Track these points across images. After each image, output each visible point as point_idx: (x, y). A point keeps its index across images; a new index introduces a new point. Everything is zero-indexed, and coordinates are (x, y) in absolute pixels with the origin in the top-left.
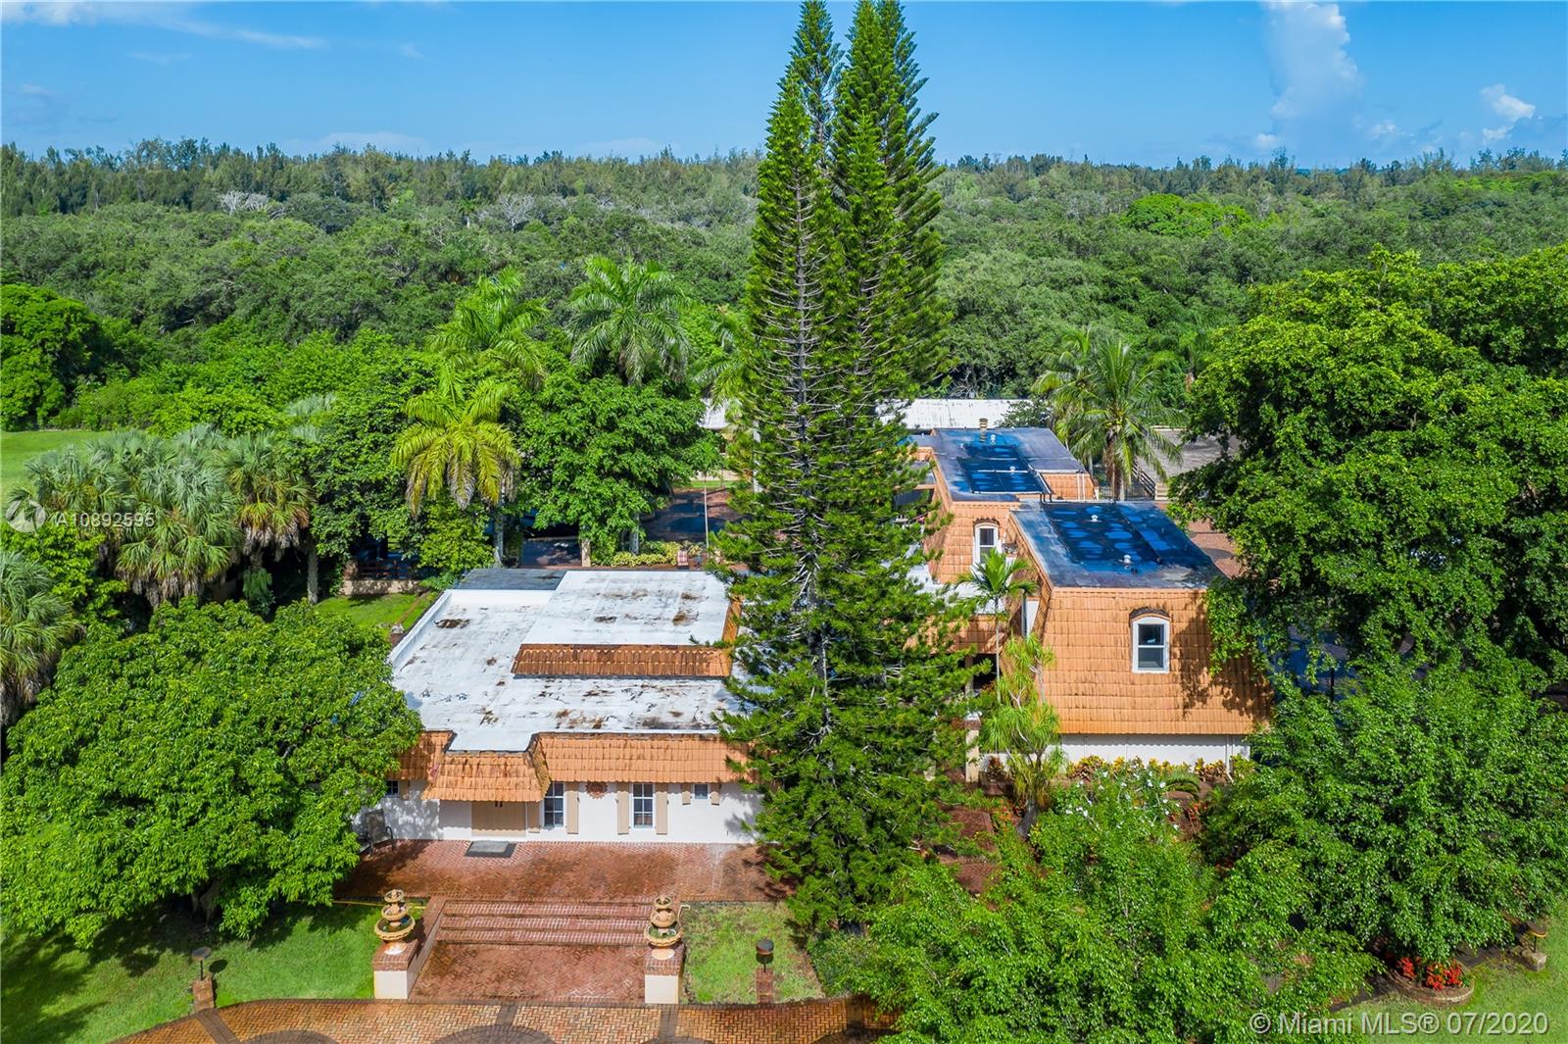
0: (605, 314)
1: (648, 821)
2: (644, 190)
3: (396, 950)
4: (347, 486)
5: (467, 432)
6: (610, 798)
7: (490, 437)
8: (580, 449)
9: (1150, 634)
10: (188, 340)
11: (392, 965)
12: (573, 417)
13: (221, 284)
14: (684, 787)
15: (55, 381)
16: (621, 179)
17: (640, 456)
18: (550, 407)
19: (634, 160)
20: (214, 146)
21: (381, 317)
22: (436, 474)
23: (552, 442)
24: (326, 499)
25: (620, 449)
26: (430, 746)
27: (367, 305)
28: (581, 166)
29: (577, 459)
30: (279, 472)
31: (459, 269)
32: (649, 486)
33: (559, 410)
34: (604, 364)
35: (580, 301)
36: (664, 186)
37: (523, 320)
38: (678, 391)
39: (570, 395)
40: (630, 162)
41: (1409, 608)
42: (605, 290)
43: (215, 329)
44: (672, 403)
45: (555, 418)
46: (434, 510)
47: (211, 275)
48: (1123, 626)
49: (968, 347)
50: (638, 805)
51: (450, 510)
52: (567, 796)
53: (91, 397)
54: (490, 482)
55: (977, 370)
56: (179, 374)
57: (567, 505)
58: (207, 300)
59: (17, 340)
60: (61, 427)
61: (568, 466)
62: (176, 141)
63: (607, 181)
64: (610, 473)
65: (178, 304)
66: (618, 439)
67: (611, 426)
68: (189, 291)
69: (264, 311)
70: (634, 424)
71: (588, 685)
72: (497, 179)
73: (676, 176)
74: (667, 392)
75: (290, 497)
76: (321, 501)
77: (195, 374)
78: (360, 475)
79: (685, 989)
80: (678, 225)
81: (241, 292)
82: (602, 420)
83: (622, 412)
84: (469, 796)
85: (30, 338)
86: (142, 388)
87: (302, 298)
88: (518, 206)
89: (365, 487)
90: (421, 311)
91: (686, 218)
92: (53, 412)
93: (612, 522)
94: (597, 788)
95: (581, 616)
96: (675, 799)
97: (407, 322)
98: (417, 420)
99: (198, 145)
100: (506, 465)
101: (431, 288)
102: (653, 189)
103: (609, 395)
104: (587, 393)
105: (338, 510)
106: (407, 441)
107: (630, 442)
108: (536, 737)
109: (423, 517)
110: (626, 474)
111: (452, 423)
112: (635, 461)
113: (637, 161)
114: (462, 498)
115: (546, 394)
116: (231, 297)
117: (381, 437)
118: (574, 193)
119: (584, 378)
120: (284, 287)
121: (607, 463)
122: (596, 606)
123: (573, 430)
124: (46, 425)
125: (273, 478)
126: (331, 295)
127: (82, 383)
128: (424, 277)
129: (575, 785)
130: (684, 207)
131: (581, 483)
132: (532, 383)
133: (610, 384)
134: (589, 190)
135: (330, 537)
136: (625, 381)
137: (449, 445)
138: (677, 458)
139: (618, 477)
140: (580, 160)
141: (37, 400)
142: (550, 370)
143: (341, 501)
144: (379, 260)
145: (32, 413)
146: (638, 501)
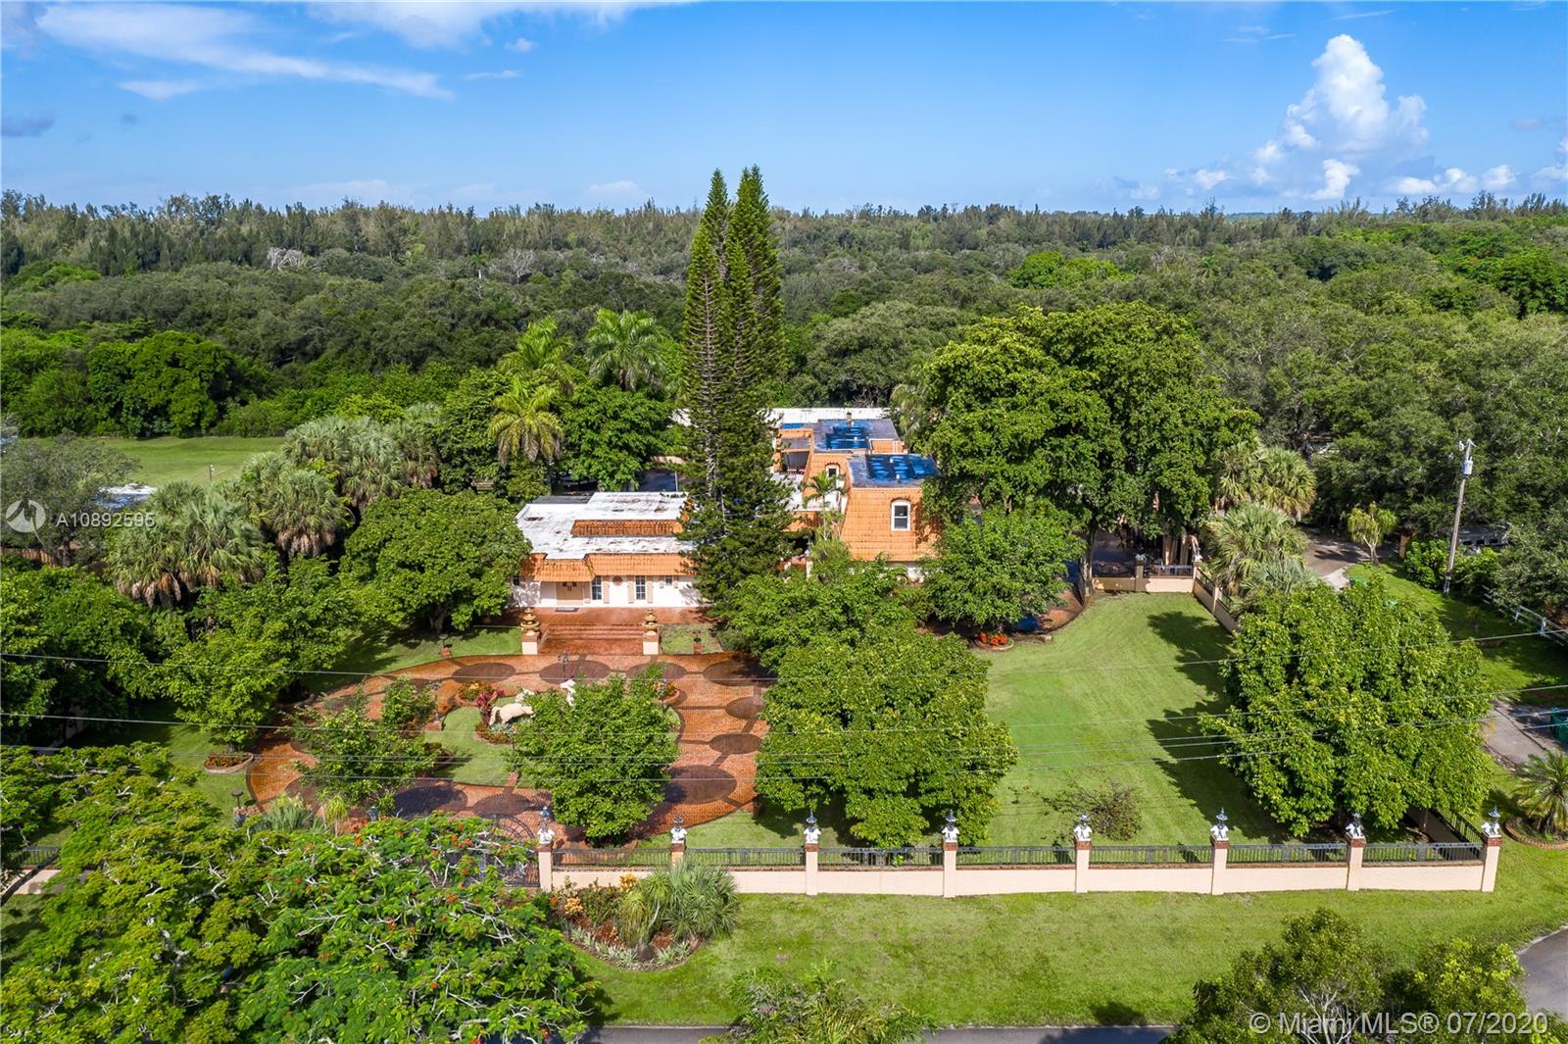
0: (611, 347)
1: (644, 596)
2: (630, 242)
3: (531, 634)
4: (460, 452)
5: (533, 416)
6: (625, 584)
7: (546, 420)
8: (597, 430)
9: (901, 510)
10: (293, 373)
11: (530, 640)
12: (593, 411)
13: (314, 330)
14: (661, 578)
15: (211, 402)
16: (609, 231)
17: (634, 435)
18: (578, 405)
19: (619, 212)
20: (238, 201)
21: (442, 354)
22: (516, 441)
23: (580, 426)
24: (447, 460)
25: (621, 431)
26: (535, 560)
27: (431, 345)
28: (572, 218)
29: (596, 438)
30: (419, 442)
31: (496, 316)
32: (639, 455)
33: (583, 406)
34: (609, 379)
35: (594, 338)
36: (648, 238)
37: (558, 350)
38: (658, 396)
39: (590, 397)
40: (617, 214)
41: (1001, 481)
42: (610, 332)
43: (313, 364)
44: (653, 403)
45: (581, 411)
46: (513, 464)
47: (306, 322)
48: (887, 507)
49: (864, 372)
50: (638, 589)
51: (523, 464)
52: (603, 584)
53: (237, 413)
54: (547, 446)
55: (872, 389)
56: (299, 396)
57: (590, 466)
58: (305, 341)
59: (184, 373)
60: (220, 435)
61: (591, 442)
62: (202, 198)
63: (596, 234)
64: (616, 446)
65: (283, 346)
66: (620, 425)
67: (616, 417)
68: (293, 334)
69: (350, 350)
70: (630, 415)
71: (611, 539)
72: (499, 233)
73: (658, 228)
74: (650, 396)
75: (427, 458)
76: (443, 461)
77: (312, 396)
78: (467, 445)
79: (661, 648)
80: (659, 279)
81: (331, 336)
82: (610, 412)
83: (623, 407)
84: (557, 579)
85: (191, 369)
86: (274, 407)
87: (380, 340)
88: (521, 260)
89: (473, 451)
90: (471, 349)
91: (665, 271)
92: (212, 424)
93: (618, 476)
94: (618, 579)
95: (606, 509)
96: (656, 585)
97: (462, 357)
98: (500, 410)
99: (221, 200)
100: (555, 436)
101: (476, 331)
102: (638, 241)
103: (615, 397)
104: (601, 396)
105: (455, 466)
106: (495, 424)
107: (628, 426)
108: (587, 555)
109: (508, 468)
110: (626, 447)
111: (523, 412)
112: (631, 438)
113: (624, 213)
114: (531, 454)
115: (576, 397)
116: (322, 340)
117: (478, 422)
118: (567, 246)
119: (598, 387)
120: (365, 332)
121: (614, 439)
122: (612, 506)
123: (593, 419)
124: (209, 434)
125: (416, 446)
126: (404, 336)
127: (231, 404)
128: (471, 322)
129: (607, 578)
130: (665, 260)
131: (598, 452)
132: (566, 389)
133: (614, 390)
134: (581, 243)
135: (452, 481)
136: (624, 388)
137: (522, 424)
138: (657, 437)
139: (621, 449)
140: (570, 213)
141: (200, 416)
142: (577, 382)
143: (457, 461)
144: (434, 310)
145: (198, 426)
146: (634, 464)
